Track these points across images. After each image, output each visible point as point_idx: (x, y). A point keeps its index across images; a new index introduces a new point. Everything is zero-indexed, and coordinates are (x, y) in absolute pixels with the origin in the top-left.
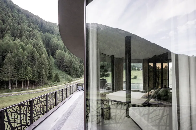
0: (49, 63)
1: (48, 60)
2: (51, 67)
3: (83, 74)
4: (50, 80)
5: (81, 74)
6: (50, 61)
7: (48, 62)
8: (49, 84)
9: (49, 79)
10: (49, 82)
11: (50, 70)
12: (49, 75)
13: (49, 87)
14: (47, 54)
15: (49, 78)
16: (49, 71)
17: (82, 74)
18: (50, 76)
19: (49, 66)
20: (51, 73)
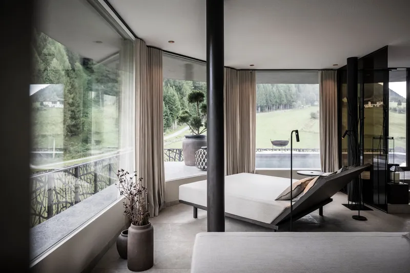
0: (73, 86)
1: (68, 76)
2: (78, 99)
3: (174, 120)
4: (74, 139)
5: (167, 119)
6: (76, 80)
7: (68, 84)
8: (72, 148)
9: (71, 136)
10: (73, 145)
11: (73, 108)
12: (73, 123)
13: (73, 158)
14: (66, 58)
15: (71, 132)
16: (73, 111)
17: (171, 119)
18: (74, 126)
19: (72, 95)
20: (79, 118)
